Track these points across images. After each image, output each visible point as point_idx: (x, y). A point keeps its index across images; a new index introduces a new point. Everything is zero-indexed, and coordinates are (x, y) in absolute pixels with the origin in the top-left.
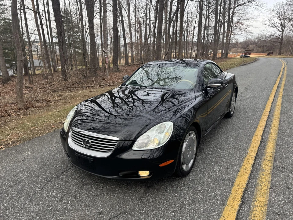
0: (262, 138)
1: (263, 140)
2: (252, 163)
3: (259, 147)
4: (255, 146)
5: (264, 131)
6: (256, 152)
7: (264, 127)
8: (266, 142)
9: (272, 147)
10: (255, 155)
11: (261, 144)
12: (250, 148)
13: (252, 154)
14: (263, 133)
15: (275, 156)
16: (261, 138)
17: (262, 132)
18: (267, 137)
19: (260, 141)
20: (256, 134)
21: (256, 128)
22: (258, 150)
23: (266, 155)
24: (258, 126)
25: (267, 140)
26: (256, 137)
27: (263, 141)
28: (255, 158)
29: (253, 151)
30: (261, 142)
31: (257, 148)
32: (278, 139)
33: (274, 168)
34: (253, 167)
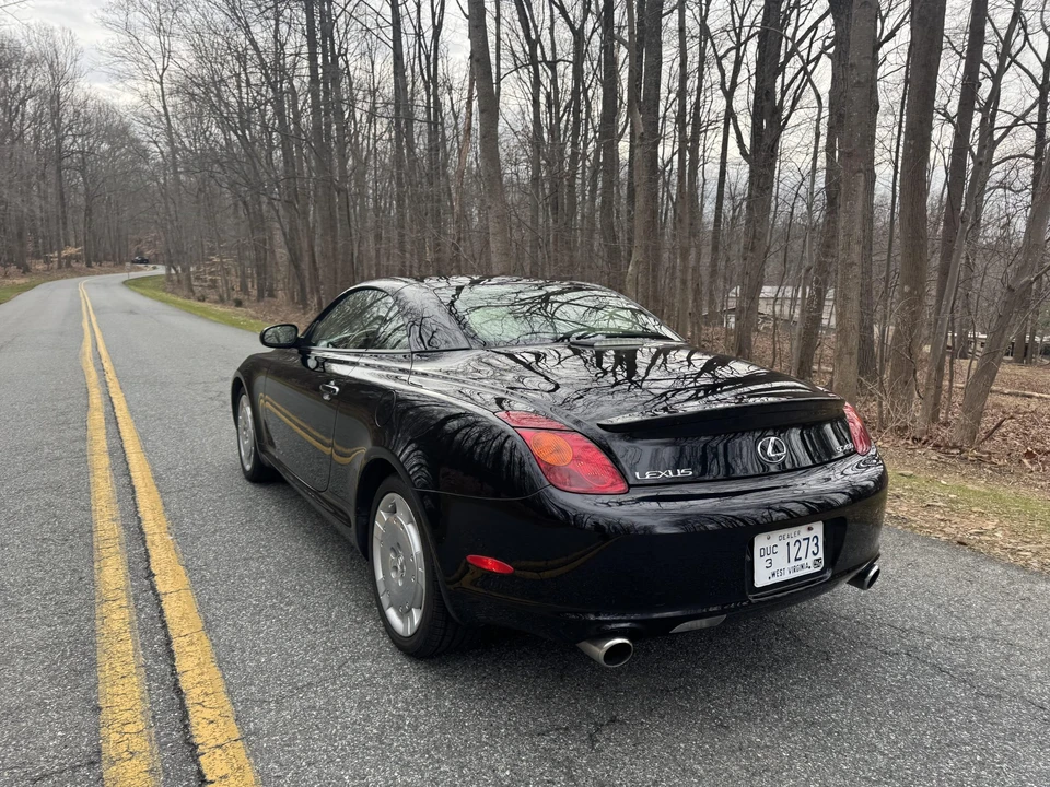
0: (153, 588)
1: (146, 582)
2: (143, 523)
3: (148, 557)
4: (163, 556)
5: (165, 626)
6: (148, 545)
7: (174, 647)
8: (132, 580)
9: (107, 573)
10: (148, 538)
11: (148, 568)
12: (172, 547)
13: (157, 537)
14: (161, 611)
15: (91, 554)
16: (160, 588)
17: (168, 613)
18: (136, 599)
19: (154, 575)
20: (188, 598)
21: (208, 627)
22: (147, 550)
23: (118, 547)
24: (207, 643)
25: (133, 586)
26: (178, 586)
27: (146, 578)
28: (144, 533)
29: (158, 542)
30: (151, 575)
31: (152, 553)
32: (92, 607)
33: (91, 531)
34: (139, 518)
